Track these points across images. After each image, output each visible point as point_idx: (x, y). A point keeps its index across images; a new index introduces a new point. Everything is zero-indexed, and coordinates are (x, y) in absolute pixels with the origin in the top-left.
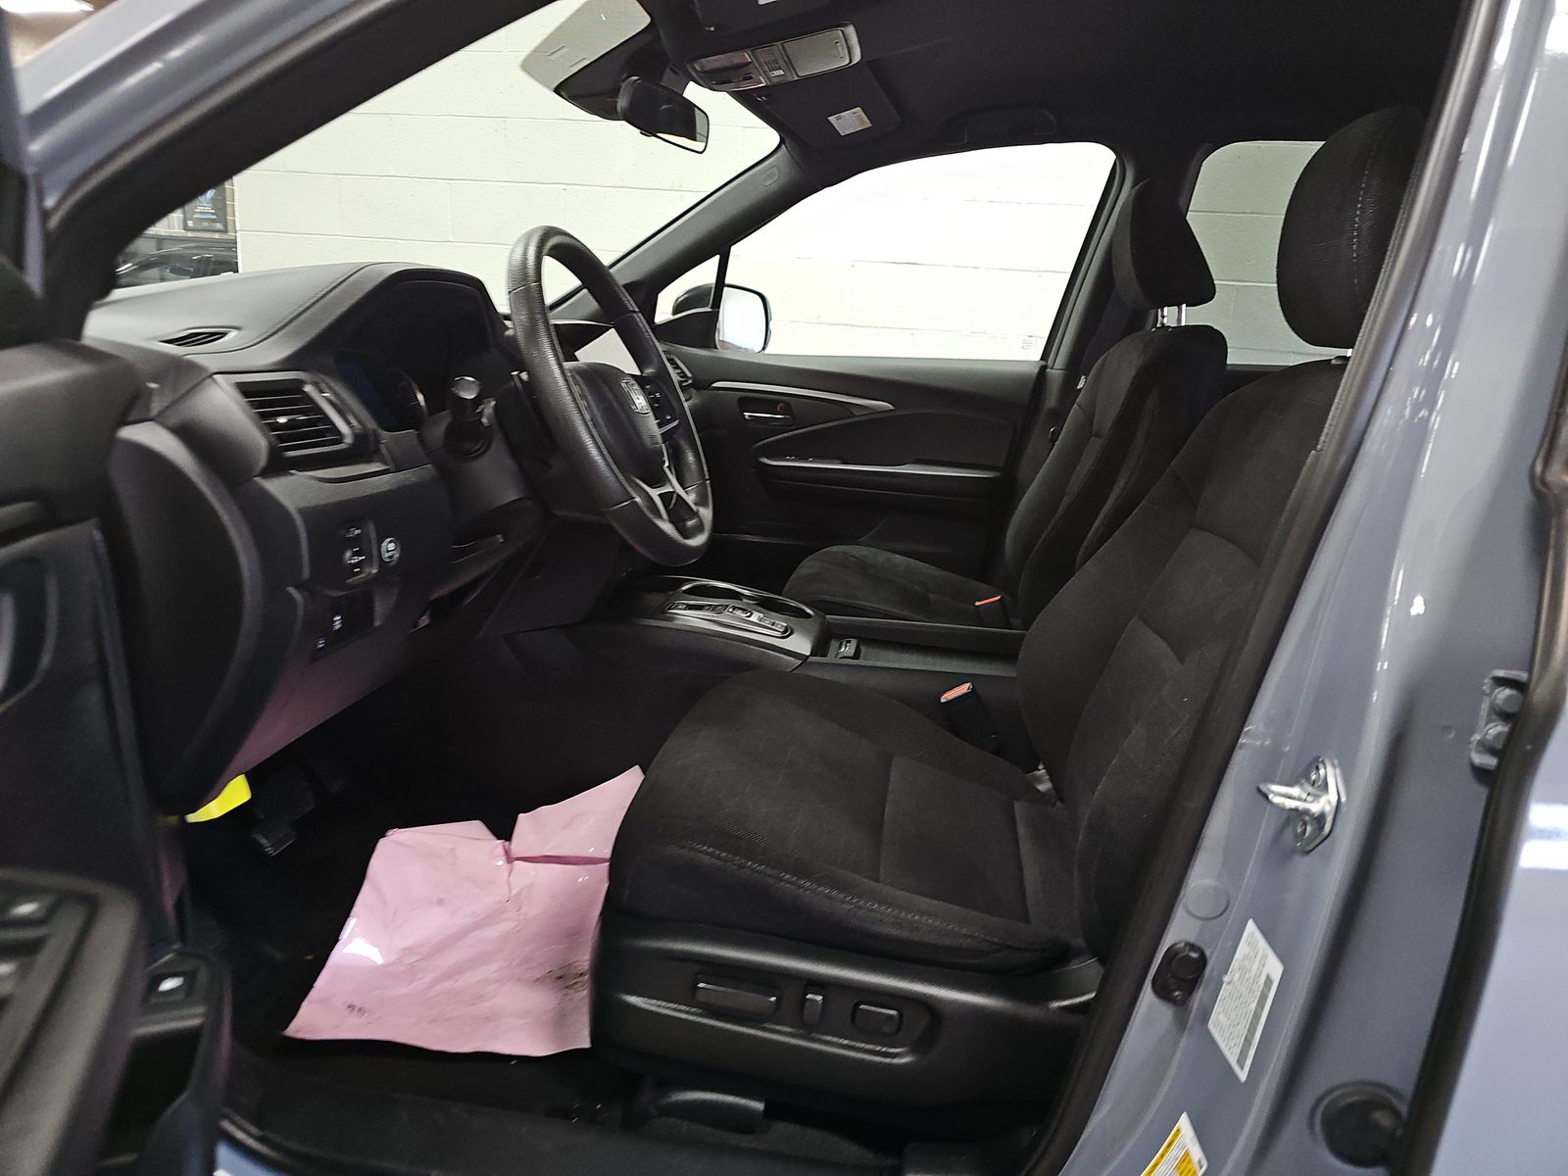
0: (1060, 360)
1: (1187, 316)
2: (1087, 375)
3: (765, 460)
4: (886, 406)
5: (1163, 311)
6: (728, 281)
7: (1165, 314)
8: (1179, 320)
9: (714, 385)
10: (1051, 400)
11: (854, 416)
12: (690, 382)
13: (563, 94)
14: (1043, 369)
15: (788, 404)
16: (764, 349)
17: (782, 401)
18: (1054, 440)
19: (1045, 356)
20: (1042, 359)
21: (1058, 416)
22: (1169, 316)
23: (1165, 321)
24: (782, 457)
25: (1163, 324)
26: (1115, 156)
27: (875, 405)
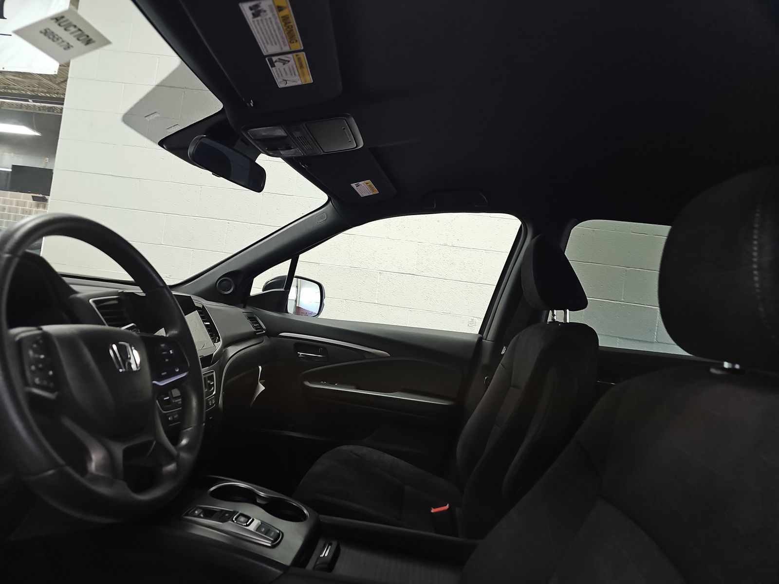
0: (490, 335)
1: (571, 317)
2: (507, 346)
3: (307, 384)
4: (385, 354)
5: (553, 312)
6: (296, 274)
7: (555, 314)
8: (565, 319)
9: (280, 334)
10: (485, 359)
11: (365, 359)
12: (264, 332)
13: (165, 146)
14: (480, 340)
15: (324, 348)
16: (318, 314)
17: (322, 347)
18: (487, 385)
19: (481, 331)
20: (479, 333)
21: (490, 370)
22: (558, 315)
23: (555, 318)
24: (318, 382)
25: (553, 320)
26: (521, 223)
27: (378, 353)
